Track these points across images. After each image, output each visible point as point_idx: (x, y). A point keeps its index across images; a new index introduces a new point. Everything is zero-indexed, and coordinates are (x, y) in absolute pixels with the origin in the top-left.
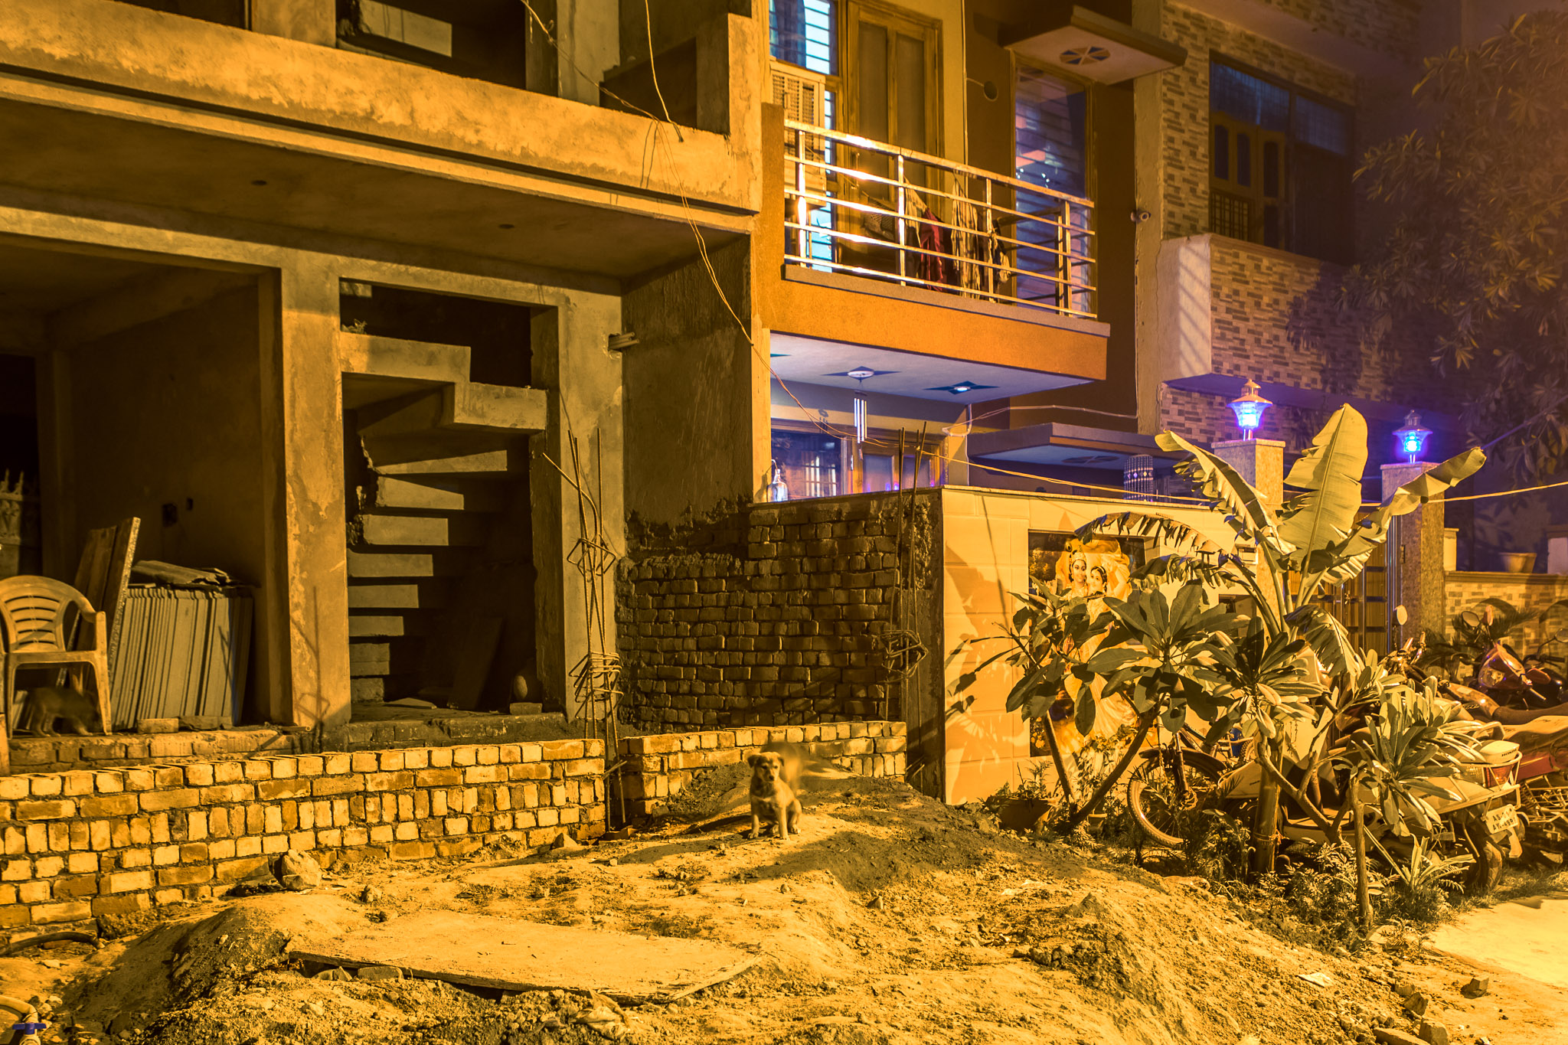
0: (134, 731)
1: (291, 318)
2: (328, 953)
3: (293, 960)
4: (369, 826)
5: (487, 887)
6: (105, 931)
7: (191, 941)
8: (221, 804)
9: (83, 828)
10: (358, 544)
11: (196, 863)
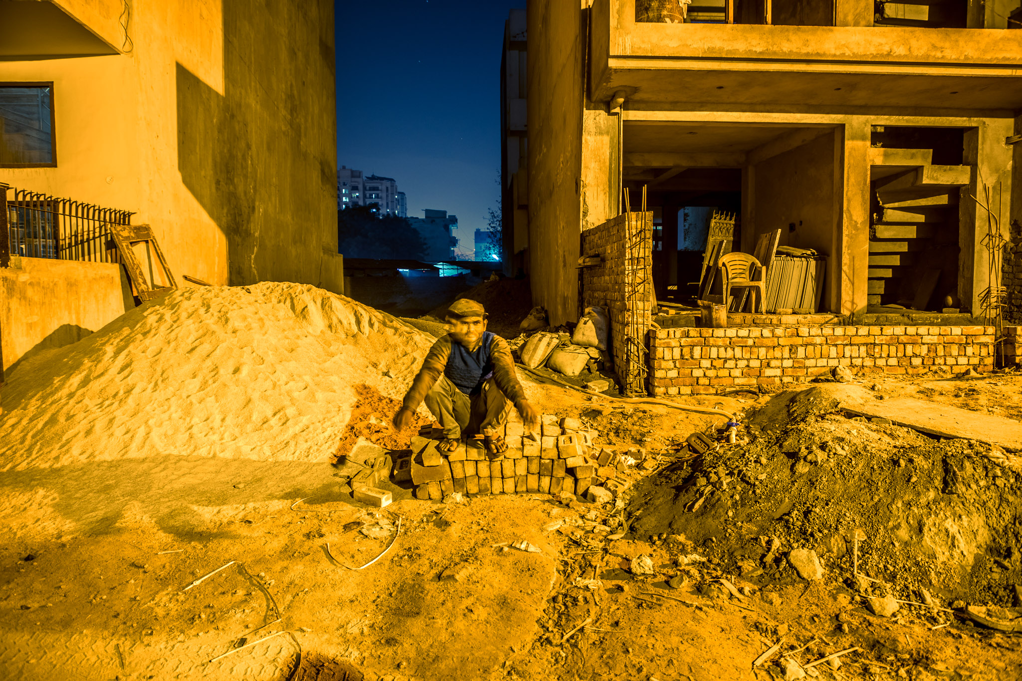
0: (774, 313)
1: (849, 144)
2: (857, 410)
3: (841, 411)
4: (875, 358)
5: (932, 389)
6: (761, 391)
7: (798, 398)
8: (811, 344)
9: (755, 350)
10: (874, 238)
11: (799, 367)
